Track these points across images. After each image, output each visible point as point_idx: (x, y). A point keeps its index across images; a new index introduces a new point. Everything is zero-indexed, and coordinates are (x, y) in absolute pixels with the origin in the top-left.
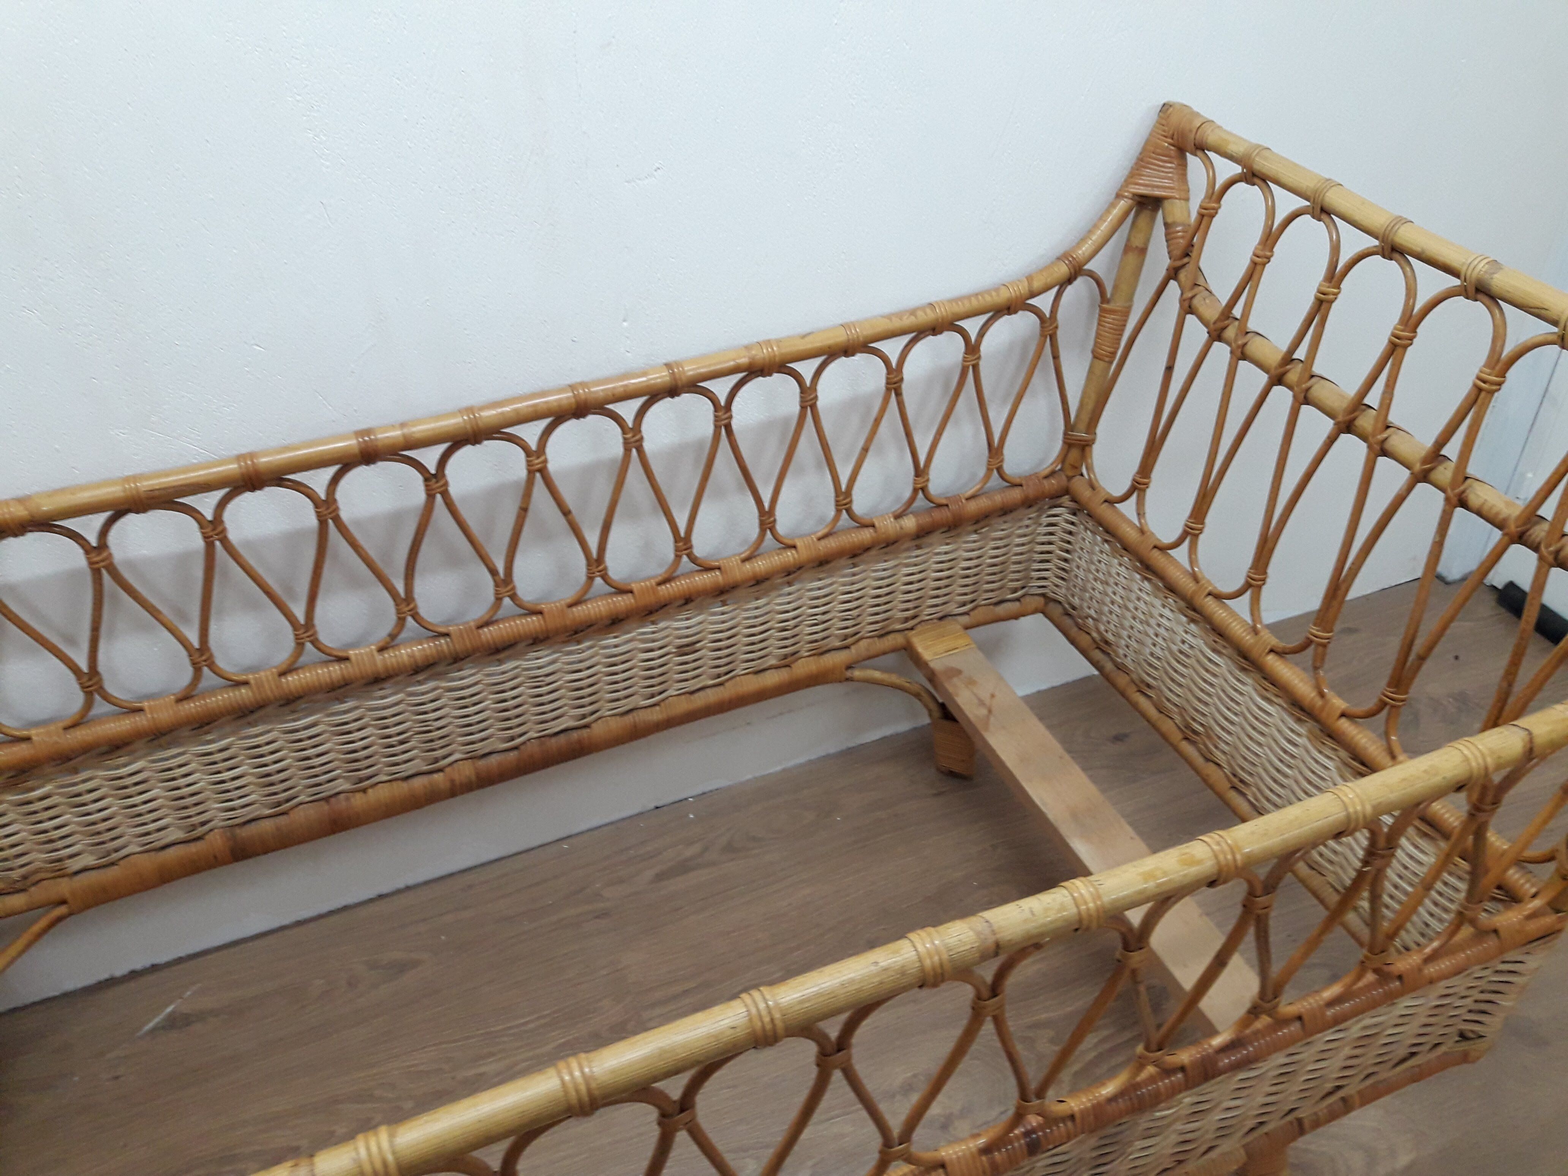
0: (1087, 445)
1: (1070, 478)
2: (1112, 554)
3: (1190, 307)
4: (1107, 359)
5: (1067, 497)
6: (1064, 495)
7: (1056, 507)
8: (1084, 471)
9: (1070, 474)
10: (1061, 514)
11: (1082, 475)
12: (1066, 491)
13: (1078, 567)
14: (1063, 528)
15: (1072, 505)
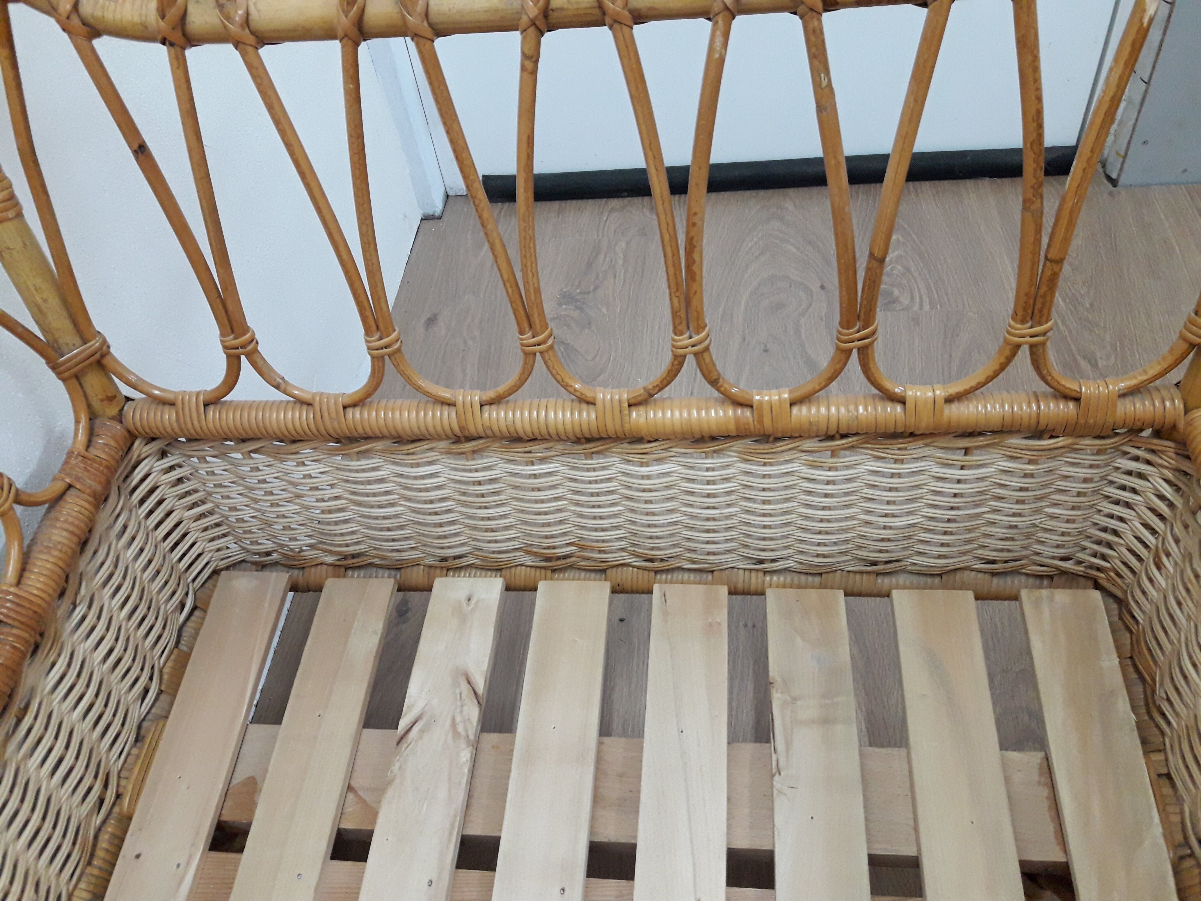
0: (103, 356)
1: (120, 418)
2: (276, 459)
3: (84, 23)
4: (11, 214)
5: (137, 443)
6: (132, 444)
7: (135, 467)
8: (126, 390)
9: (113, 411)
10: (151, 469)
11: (128, 399)
12: (132, 436)
13: (233, 509)
14: (167, 484)
15: (155, 446)
